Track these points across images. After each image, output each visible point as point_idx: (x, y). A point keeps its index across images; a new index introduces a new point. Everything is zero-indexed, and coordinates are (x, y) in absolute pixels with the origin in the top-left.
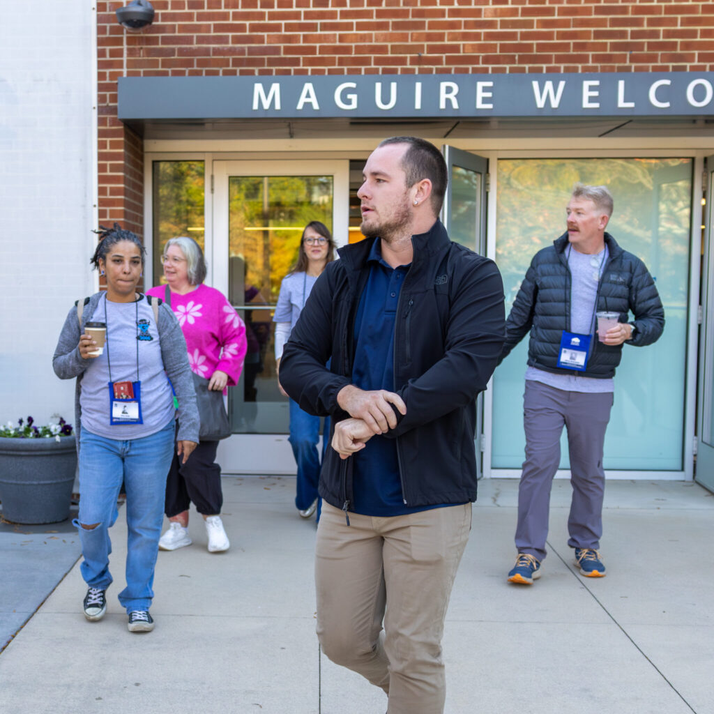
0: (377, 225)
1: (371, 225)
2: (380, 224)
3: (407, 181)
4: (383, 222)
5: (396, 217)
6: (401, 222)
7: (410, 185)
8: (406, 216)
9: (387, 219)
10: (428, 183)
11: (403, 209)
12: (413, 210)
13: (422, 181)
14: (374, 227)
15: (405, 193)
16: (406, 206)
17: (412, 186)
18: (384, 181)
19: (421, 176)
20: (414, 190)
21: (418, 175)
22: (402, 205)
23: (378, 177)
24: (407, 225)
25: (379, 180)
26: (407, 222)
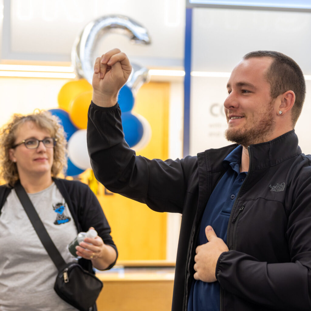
0: (243, 131)
1: (237, 132)
2: (246, 130)
3: (271, 92)
4: (249, 129)
5: (260, 125)
6: (264, 129)
7: (275, 95)
8: (269, 125)
9: (253, 126)
10: (292, 94)
11: (268, 118)
12: (277, 119)
13: (286, 93)
14: (239, 133)
15: (271, 103)
16: (270, 115)
17: (276, 97)
18: (249, 92)
19: (285, 88)
20: (278, 101)
21: (282, 87)
22: (267, 114)
23: (244, 88)
24: (268, 133)
25: (244, 91)
26: (268, 130)
